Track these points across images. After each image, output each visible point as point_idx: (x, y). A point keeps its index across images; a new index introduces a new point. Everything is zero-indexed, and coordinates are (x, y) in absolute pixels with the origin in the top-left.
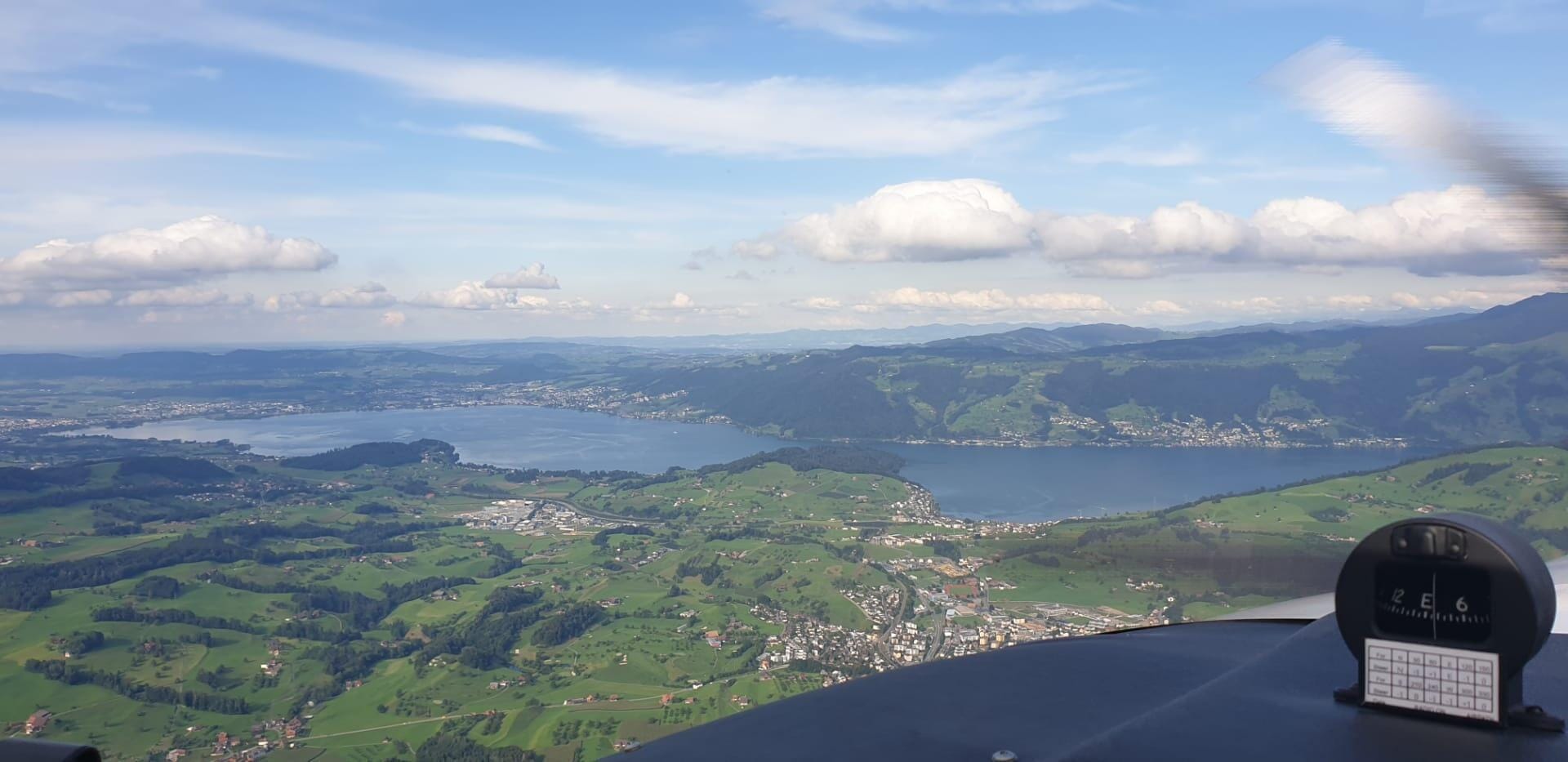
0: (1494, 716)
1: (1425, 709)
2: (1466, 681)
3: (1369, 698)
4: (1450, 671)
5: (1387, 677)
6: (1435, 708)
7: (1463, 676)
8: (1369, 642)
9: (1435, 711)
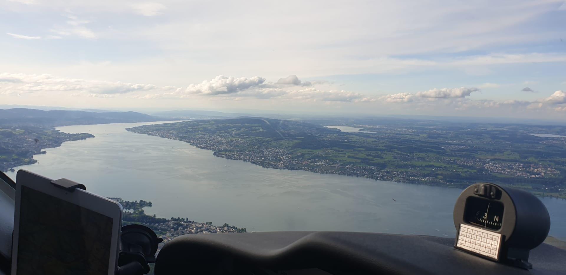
0: (496, 257)
1: (474, 251)
2: (489, 243)
3: (458, 245)
4: (485, 239)
5: (465, 238)
6: (478, 252)
7: (488, 241)
8: (462, 225)
9: (477, 252)
